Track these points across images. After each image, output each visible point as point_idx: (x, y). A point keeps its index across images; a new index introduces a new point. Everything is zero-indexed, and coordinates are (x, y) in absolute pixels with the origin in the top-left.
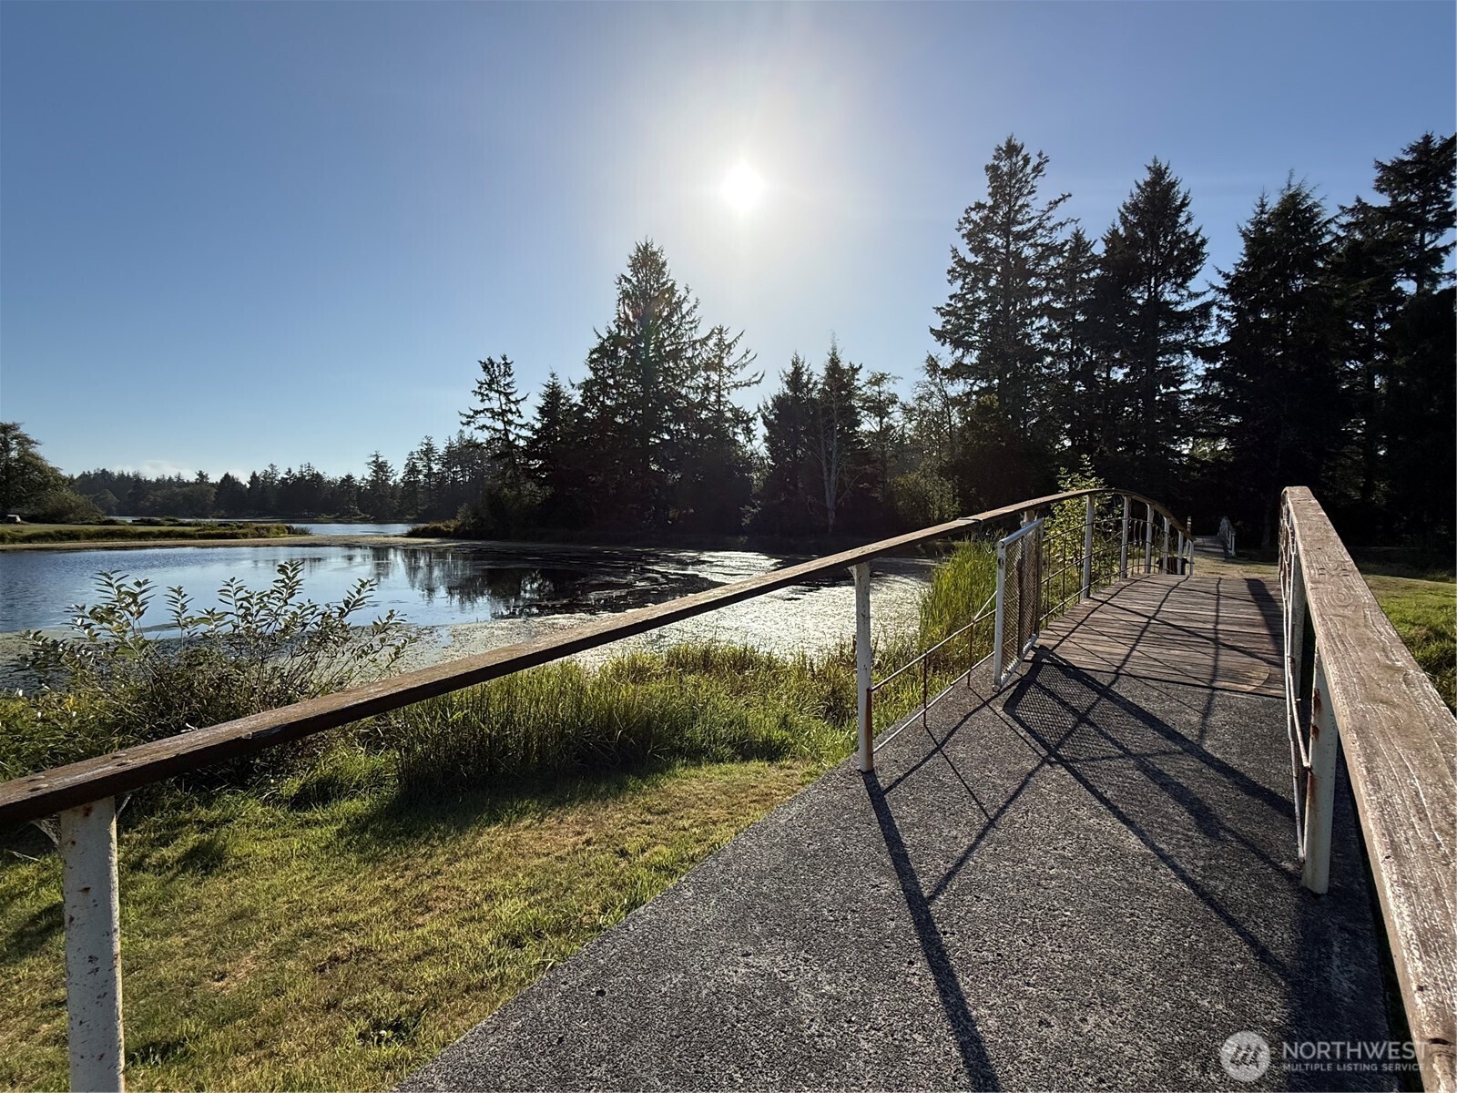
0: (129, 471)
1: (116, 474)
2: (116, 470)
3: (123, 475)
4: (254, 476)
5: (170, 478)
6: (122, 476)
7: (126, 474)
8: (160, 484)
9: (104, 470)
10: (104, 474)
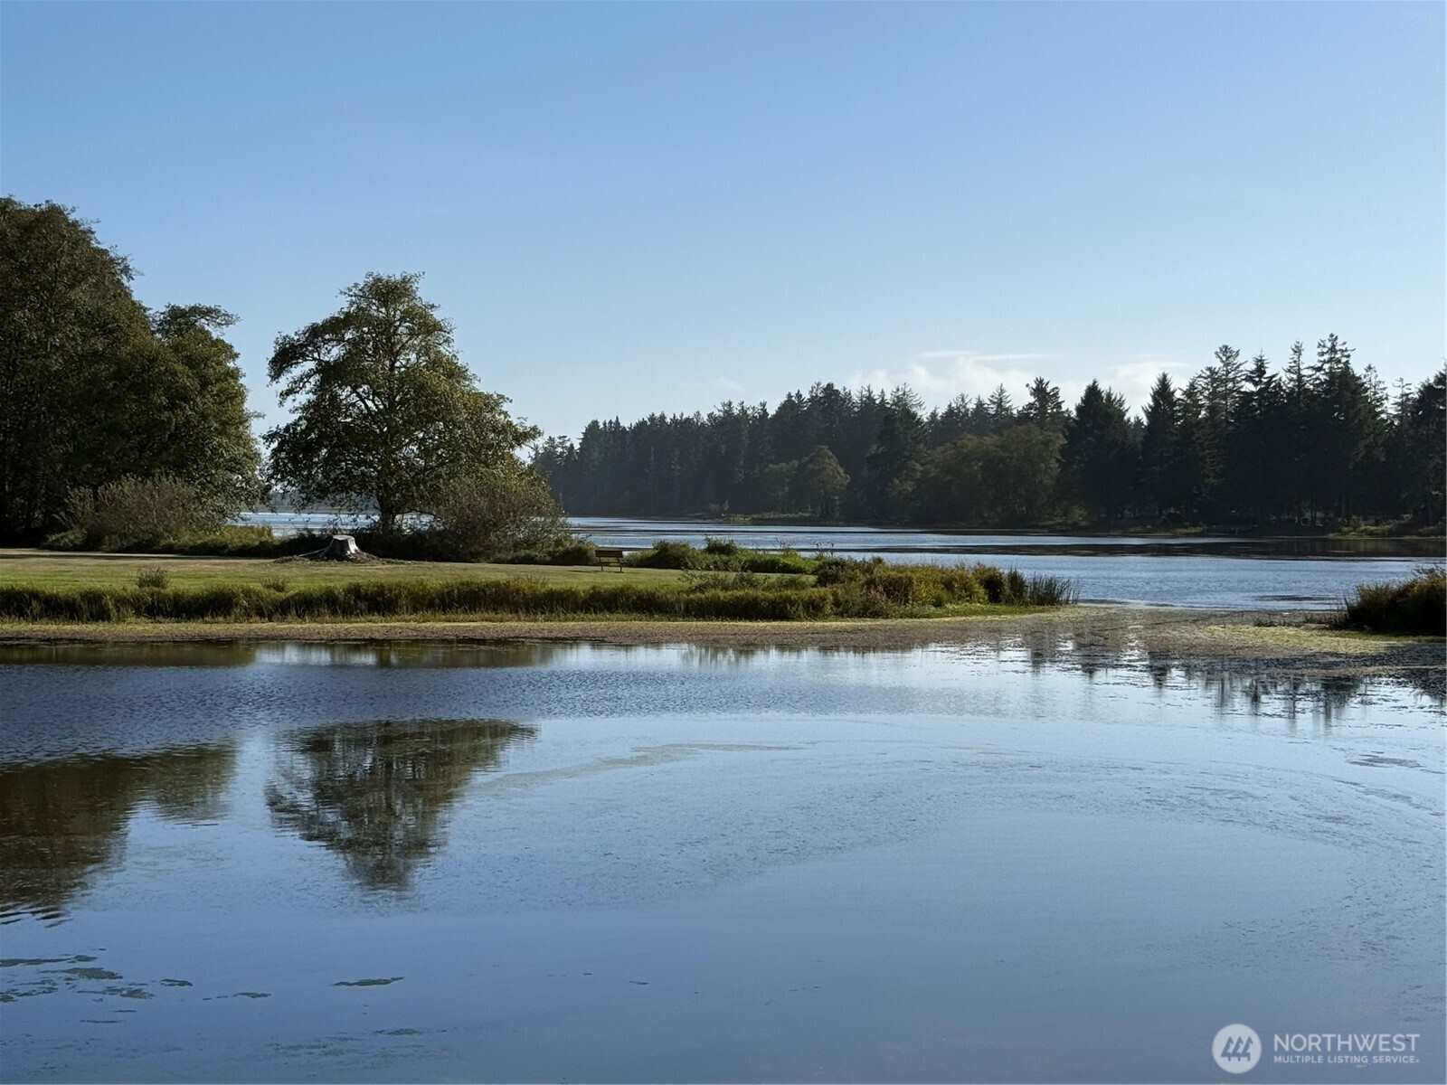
0: (883, 386)
1: (855, 398)
2: (854, 386)
3: (870, 398)
4: (1163, 392)
5: (980, 405)
6: (868, 401)
7: (876, 394)
8: (955, 422)
9: (830, 386)
10: (830, 398)
